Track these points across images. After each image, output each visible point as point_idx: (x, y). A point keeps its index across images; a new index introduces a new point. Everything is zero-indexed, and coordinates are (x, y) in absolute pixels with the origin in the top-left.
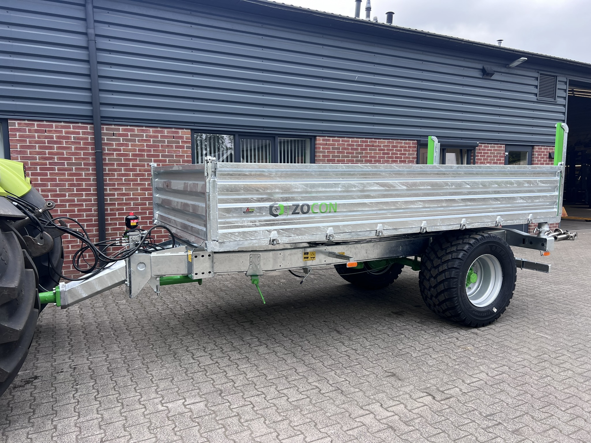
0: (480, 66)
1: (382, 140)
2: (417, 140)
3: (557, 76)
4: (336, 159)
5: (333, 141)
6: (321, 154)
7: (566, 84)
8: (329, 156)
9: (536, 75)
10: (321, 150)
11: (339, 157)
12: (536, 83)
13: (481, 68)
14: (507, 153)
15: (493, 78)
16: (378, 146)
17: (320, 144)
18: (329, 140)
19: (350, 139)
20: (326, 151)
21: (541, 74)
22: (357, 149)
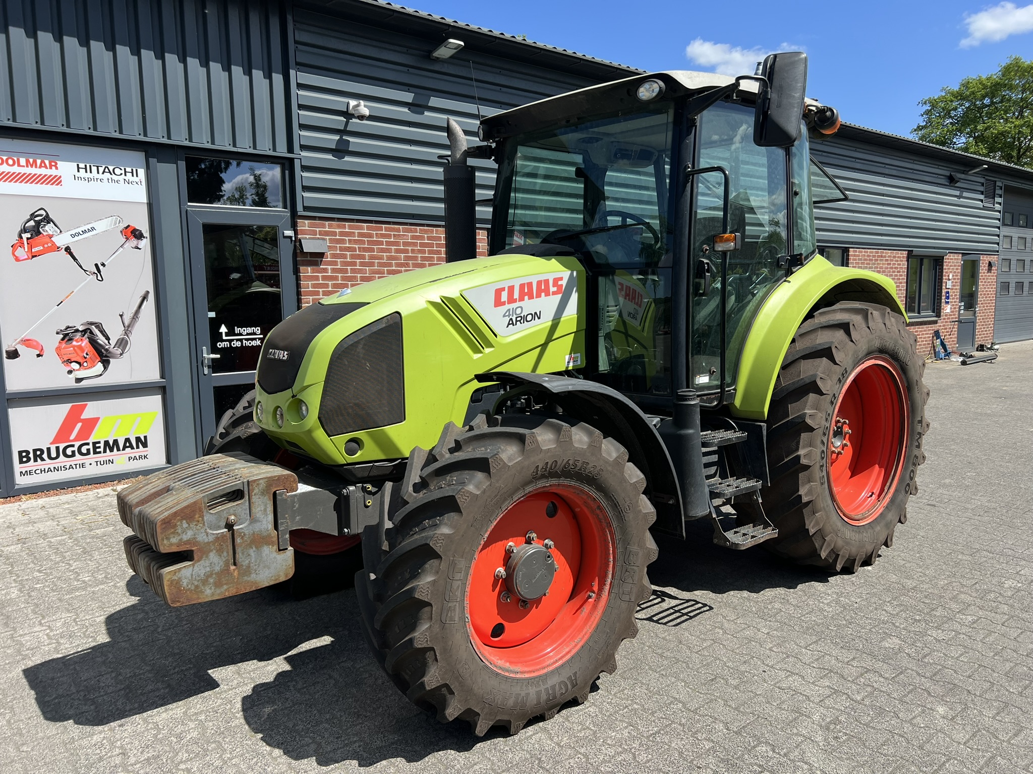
0: (948, 174)
1: (887, 251)
2: (908, 251)
3: (996, 181)
5: (859, 252)
7: (1001, 189)
9: (982, 180)
12: (982, 189)
13: (949, 175)
14: (962, 262)
15: (956, 185)
17: (851, 255)
19: (869, 250)
20: (855, 262)
21: (986, 180)
22: (872, 260)
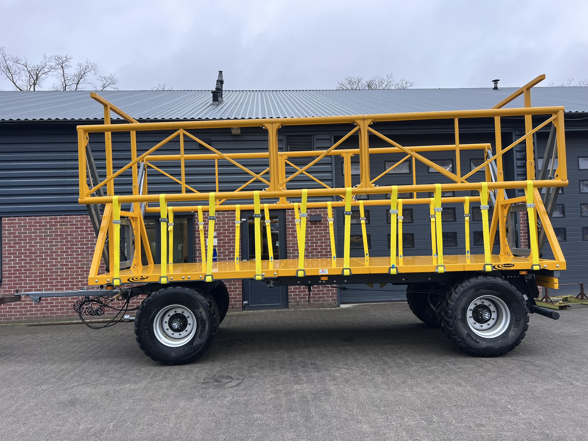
1: (74, 216)
3: (313, 135)
4: (23, 235)
5: (19, 220)
6: (7, 232)
7: (331, 142)
8: (15, 233)
10: (7, 228)
11: (26, 233)
12: (281, 145)
16: (70, 222)
17: (6, 224)
18: (15, 220)
19: (38, 218)
20: (12, 229)
21: (288, 136)
22: (46, 226)
